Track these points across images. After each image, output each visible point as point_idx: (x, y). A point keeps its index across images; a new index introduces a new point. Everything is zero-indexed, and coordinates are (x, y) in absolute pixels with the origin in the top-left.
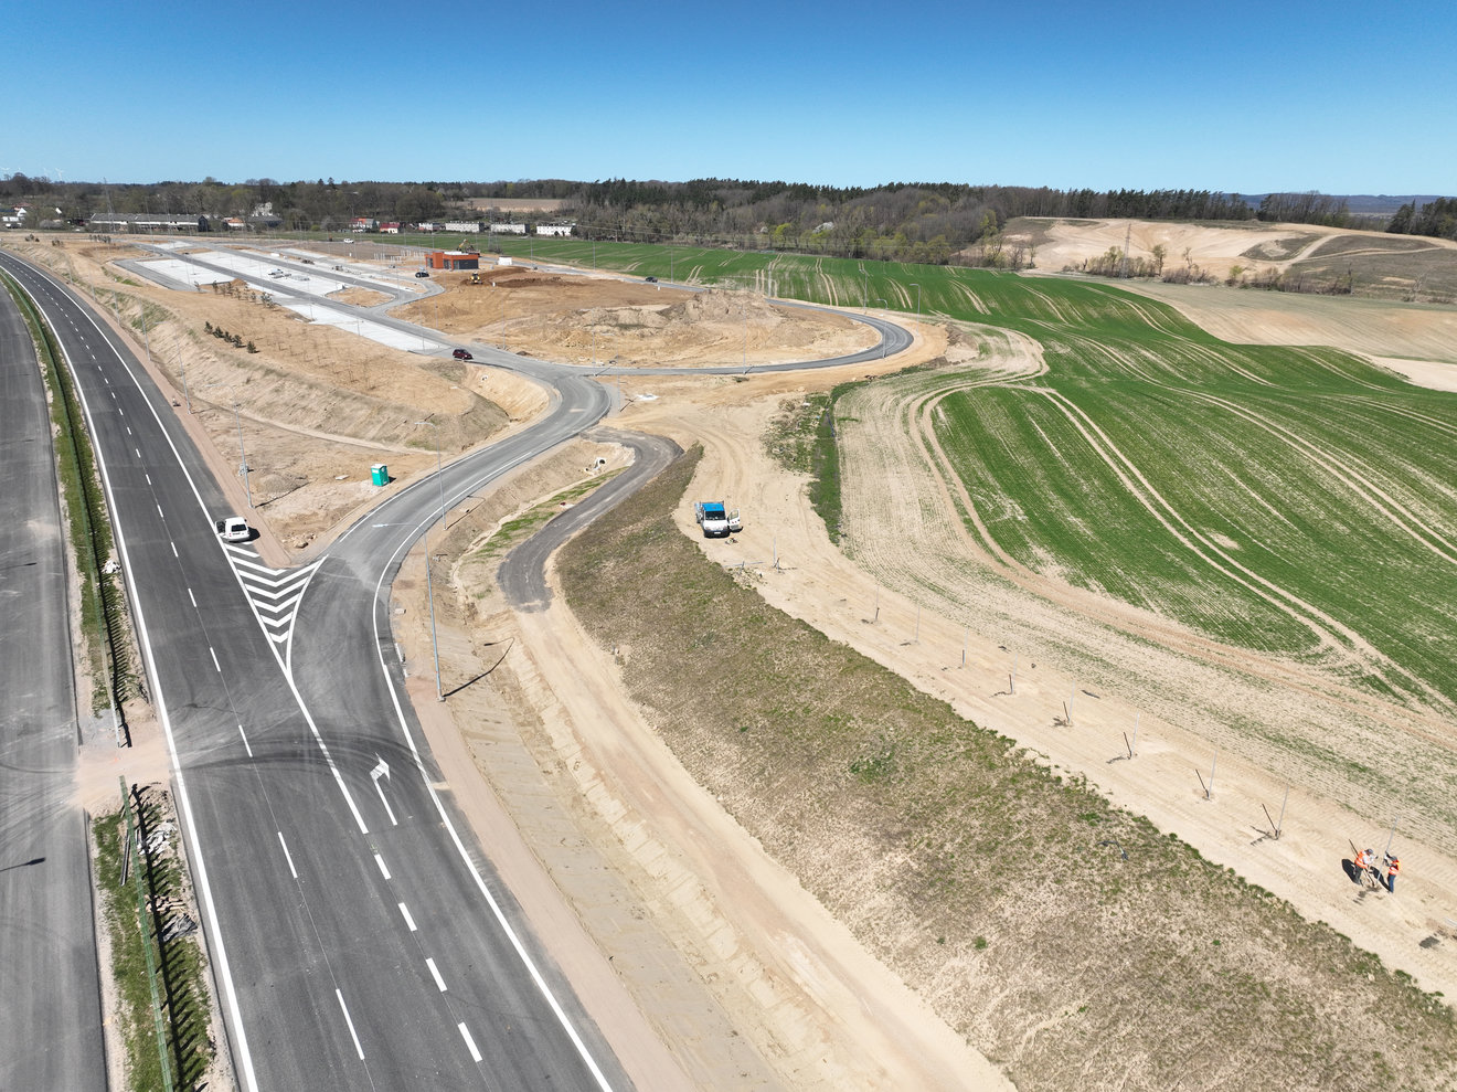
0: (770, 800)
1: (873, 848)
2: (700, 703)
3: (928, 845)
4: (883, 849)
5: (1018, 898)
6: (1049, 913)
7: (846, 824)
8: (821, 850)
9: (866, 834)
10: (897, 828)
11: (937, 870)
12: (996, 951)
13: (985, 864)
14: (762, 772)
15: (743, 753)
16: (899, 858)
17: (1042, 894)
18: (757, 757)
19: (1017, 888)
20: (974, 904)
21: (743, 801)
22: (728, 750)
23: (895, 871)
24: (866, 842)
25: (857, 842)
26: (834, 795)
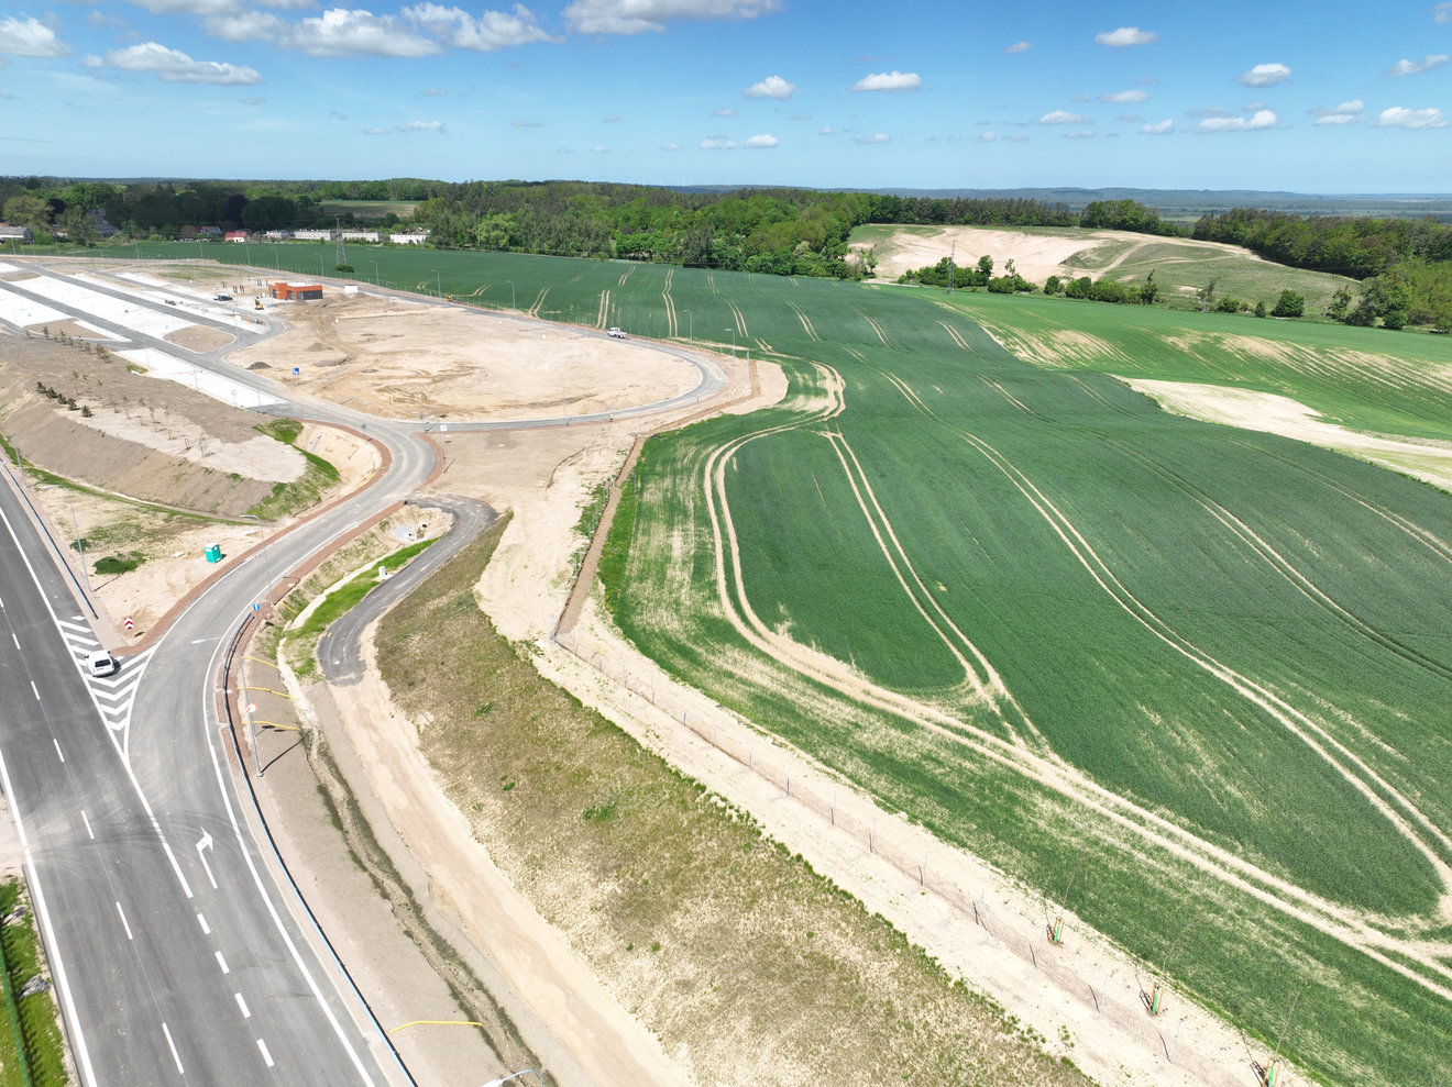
0: (521, 845)
1: (593, 880)
2: (477, 765)
3: (632, 875)
4: (599, 880)
5: (688, 911)
6: (706, 921)
7: (576, 862)
8: (554, 883)
9: (588, 869)
10: (612, 863)
11: (635, 894)
12: (665, 953)
13: (669, 887)
14: (518, 823)
15: (506, 808)
16: (610, 886)
17: (705, 907)
18: (516, 810)
19: (688, 903)
20: (657, 919)
21: (502, 847)
22: (494, 805)
23: (605, 897)
24: (587, 875)
25: (582, 875)
26: (570, 838)
